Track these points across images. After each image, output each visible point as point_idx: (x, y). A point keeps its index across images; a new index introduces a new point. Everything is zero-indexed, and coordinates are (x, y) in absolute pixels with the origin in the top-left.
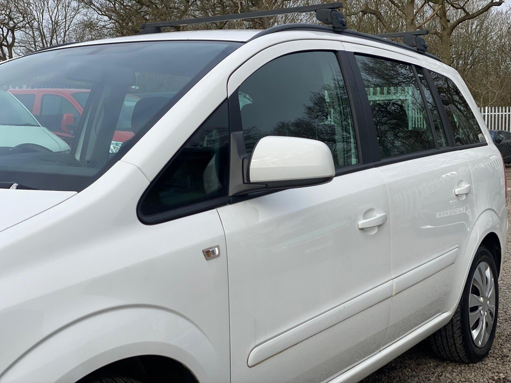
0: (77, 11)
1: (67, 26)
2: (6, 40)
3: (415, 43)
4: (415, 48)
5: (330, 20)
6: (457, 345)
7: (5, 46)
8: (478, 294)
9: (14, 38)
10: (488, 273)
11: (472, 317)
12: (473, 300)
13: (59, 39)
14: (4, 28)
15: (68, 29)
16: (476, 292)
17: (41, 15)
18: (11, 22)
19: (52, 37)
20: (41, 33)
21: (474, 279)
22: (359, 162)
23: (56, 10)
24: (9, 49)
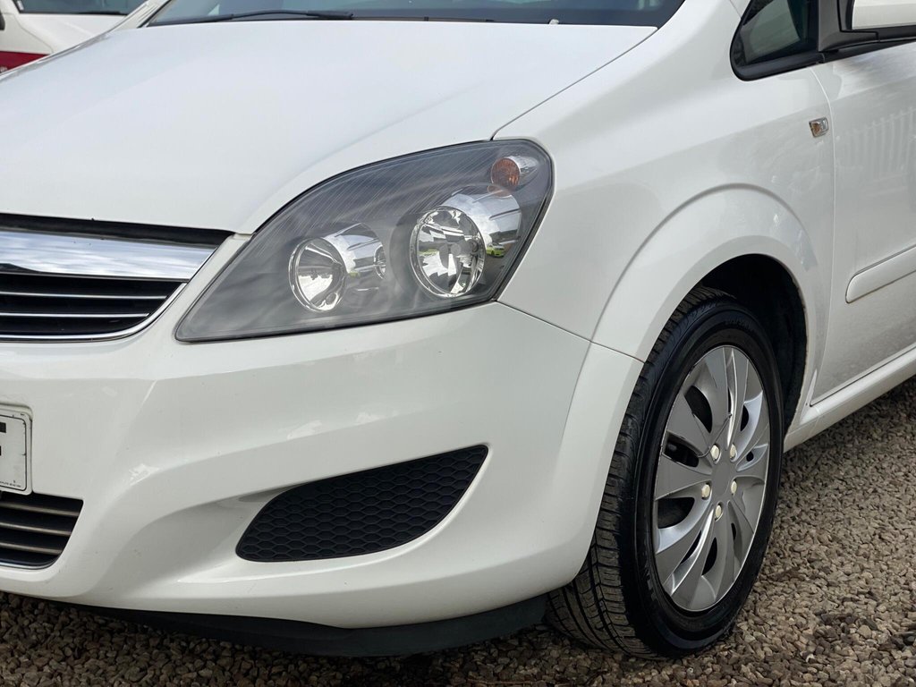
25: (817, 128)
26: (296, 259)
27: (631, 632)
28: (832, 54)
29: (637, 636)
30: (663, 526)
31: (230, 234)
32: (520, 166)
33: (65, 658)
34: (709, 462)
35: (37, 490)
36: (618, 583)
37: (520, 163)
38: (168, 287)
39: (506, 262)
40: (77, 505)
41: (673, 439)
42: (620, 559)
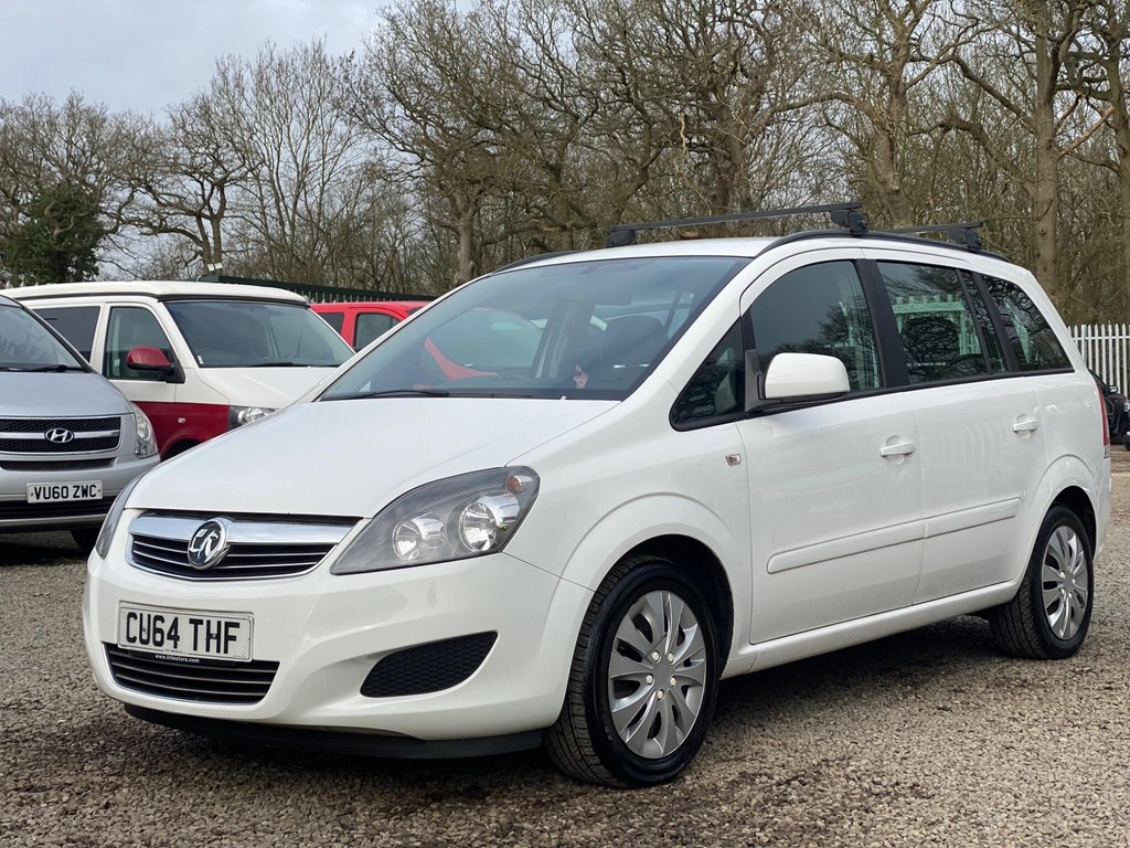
0: (346, 142)
1: (327, 172)
2: (209, 206)
3: (965, 240)
4: (965, 246)
5: (847, 221)
6: (1027, 630)
7: (206, 217)
8: (1057, 567)
9: (223, 201)
10: (1073, 542)
11: (1048, 597)
12: (1047, 574)
13: (310, 200)
14: (206, 182)
15: (329, 179)
16: (1053, 563)
17: (275, 151)
18: (218, 170)
19: (297, 196)
20: (274, 188)
21: (1050, 547)
22: (881, 384)
23: (305, 141)
24: (215, 223)
25: (731, 460)
26: (397, 531)
27: (597, 760)
28: (756, 413)
29: (602, 763)
30: (618, 697)
31: (362, 518)
32: (520, 481)
33: (260, 789)
34: (651, 662)
35: (255, 659)
36: (586, 726)
37: (521, 479)
38: (327, 547)
39: (508, 532)
40: (275, 665)
41: (622, 643)
42: (586, 711)
